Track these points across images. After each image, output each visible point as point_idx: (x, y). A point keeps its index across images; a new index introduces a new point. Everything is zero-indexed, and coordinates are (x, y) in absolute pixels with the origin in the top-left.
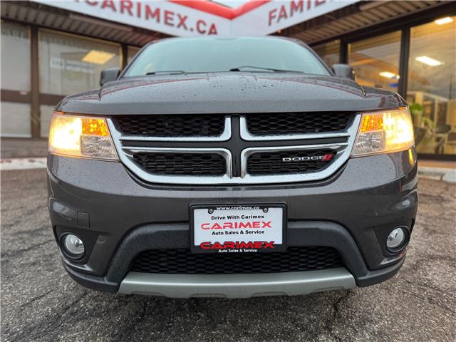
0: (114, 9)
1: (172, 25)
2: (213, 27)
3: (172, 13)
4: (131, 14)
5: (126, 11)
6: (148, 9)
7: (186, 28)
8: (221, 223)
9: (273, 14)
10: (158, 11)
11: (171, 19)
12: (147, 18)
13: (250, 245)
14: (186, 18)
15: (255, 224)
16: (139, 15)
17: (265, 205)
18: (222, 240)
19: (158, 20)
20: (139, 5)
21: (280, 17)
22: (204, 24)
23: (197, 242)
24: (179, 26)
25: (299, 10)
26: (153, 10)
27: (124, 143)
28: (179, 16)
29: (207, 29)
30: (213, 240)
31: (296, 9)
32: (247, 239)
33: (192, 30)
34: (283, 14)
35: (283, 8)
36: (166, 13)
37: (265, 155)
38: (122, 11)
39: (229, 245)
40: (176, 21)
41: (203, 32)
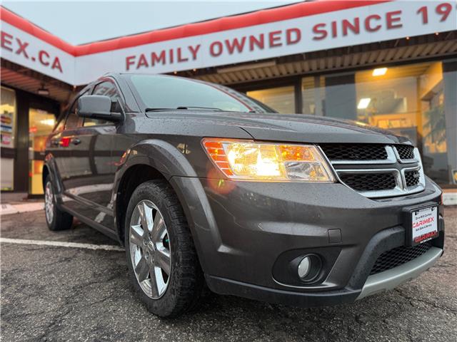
1: (10, 49)
2: (57, 60)
3: (11, 37)
7: (26, 56)
9: (131, 61)
11: (10, 43)
14: (26, 45)
21: (140, 65)
22: (48, 55)
24: (18, 52)
25: (161, 62)
28: (19, 41)
29: (51, 61)
31: (158, 60)
33: (34, 59)
34: (142, 62)
35: (143, 57)
36: (4, 34)
40: (15, 47)
41: (47, 64)
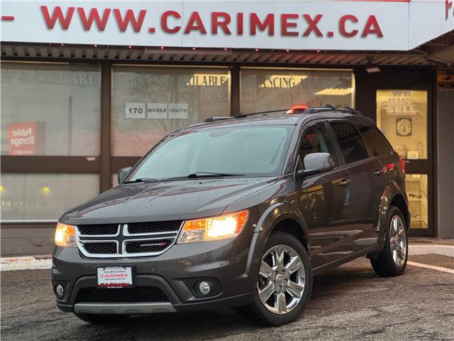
0: (204, 32)
1: (296, 34)
3: (296, 16)
4: (227, 32)
5: (219, 29)
6: (254, 18)
7: (319, 34)
8: (108, 274)
10: (270, 18)
11: (294, 26)
12: (253, 33)
13: (120, 285)
14: (319, 18)
15: (122, 275)
16: (240, 32)
17: (125, 266)
18: (109, 282)
19: (271, 33)
20: (240, 16)
22: (354, 19)
23: (99, 284)
24: (307, 34)
26: (262, 19)
27: (81, 238)
28: (307, 17)
29: (360, 26)
30: (105, 282)
32: (118, 282)
33: (331, 35)
36: (284, 17)
37: (134, 243)
38: (214, 32)
39: (111, 285)
40: (302, 26)
41: (352, 34)
